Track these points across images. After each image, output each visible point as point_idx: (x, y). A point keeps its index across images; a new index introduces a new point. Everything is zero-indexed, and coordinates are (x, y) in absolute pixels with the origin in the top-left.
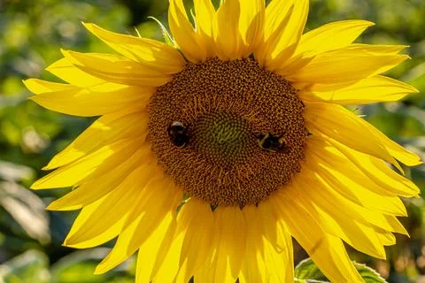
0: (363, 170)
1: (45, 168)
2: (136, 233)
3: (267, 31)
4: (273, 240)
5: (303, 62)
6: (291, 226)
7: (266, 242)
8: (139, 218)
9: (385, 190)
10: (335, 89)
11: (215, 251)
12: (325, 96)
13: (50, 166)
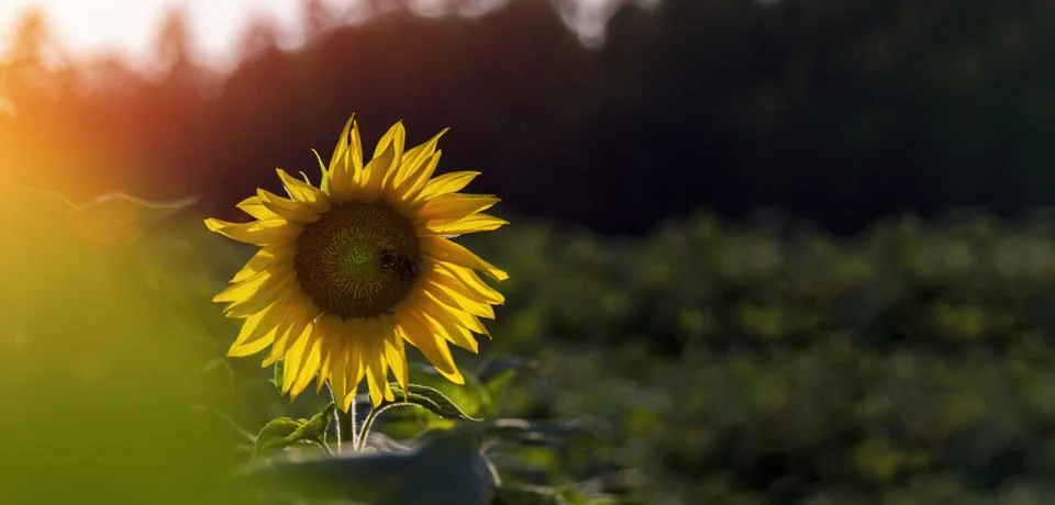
0: (464, 283)
1: (233, 281)
2: (290, 336)
3: (397, 183)
4: (393, 342)
5: (423, 203)
6: (407, 330)
7: (388, 344)
8: (288, 331)
9: (479, 298)
10: (446, 223)
11: (347, 355)
12: (437, 229)
13: (235, 280)
